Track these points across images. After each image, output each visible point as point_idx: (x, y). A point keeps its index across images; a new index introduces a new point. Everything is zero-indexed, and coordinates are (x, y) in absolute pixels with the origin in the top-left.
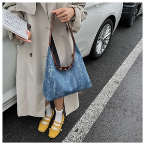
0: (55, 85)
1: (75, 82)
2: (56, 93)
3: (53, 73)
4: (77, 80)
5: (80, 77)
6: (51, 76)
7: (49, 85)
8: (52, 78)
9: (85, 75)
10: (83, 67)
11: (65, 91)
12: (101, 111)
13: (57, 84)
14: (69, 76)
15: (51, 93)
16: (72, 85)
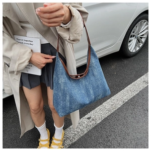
0: (68, 98)
1: (92, 92)
2: (70, 107)
3: (65, 83)
4: (94, 90)
5: (98, 86)
6: (62, 88)
7: (62, 98)
8: (64, 90)
9: (104, 82)
10: (101, 74)
11: (80, 104)
12: (120, 106)
13: (71, 97)
14: (84, 84)
15: (64, 108)
16: (88, 95)
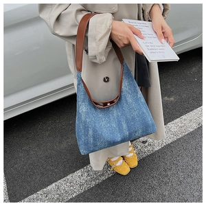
0: (91, 132)
1: (125, 126)
2: (93, 144)
3: (87, 113)
5: (133, 118)
6: (83, 119)
8: (85, 122)
11: (108, 141)
14: (115, 115)
15: (86, 144)
16: (120, 130)
